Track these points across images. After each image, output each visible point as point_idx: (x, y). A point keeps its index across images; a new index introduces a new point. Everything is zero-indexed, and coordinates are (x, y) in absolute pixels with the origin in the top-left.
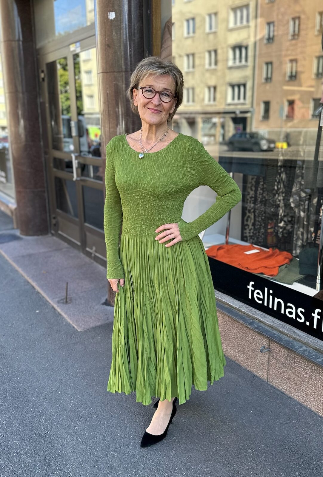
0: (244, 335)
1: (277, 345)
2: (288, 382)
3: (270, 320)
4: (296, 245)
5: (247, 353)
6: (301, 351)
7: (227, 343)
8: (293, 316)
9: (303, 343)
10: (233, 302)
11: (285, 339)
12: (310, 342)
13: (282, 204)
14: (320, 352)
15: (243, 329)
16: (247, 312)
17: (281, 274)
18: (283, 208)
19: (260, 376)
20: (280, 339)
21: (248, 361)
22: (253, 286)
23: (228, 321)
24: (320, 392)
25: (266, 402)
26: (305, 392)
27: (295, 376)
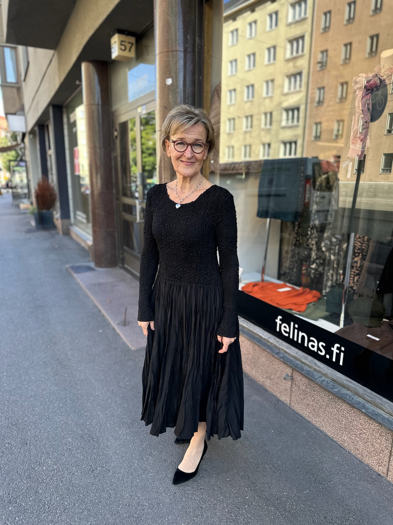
0: (271, 363)
1: (299, 374)
2: (307, 408)
3: (294, 351)
4: (326, 285)
5: (273, 380)
6: (320, 381)
7: (256, 369)
8: (315, 349)
9: (322, 374)
10: (263, 333)
11: (307, 369)
12: (329, 374)
13: (314, 247)
14: (337, 383)
15: (270, 357)
16: (274, 343)
17: (308, 311)
18: (316, 252)
19: (284, 401)
20: (302, 369)
21: (274, 386)
22: (280, 320)
23: (258, 350)
24: (335, 419)
25: (286, 424)
26: (322, 418)
27: (314, 403)
